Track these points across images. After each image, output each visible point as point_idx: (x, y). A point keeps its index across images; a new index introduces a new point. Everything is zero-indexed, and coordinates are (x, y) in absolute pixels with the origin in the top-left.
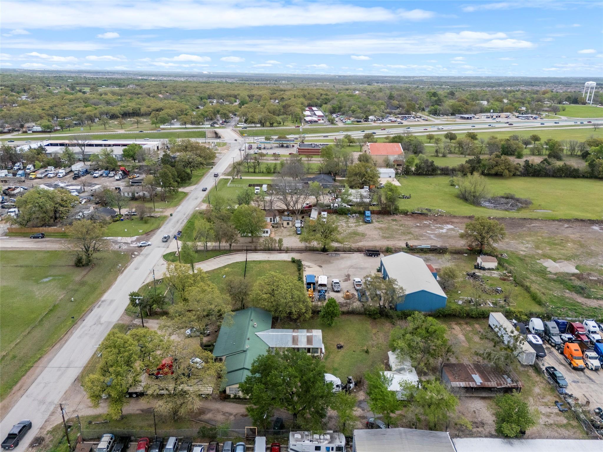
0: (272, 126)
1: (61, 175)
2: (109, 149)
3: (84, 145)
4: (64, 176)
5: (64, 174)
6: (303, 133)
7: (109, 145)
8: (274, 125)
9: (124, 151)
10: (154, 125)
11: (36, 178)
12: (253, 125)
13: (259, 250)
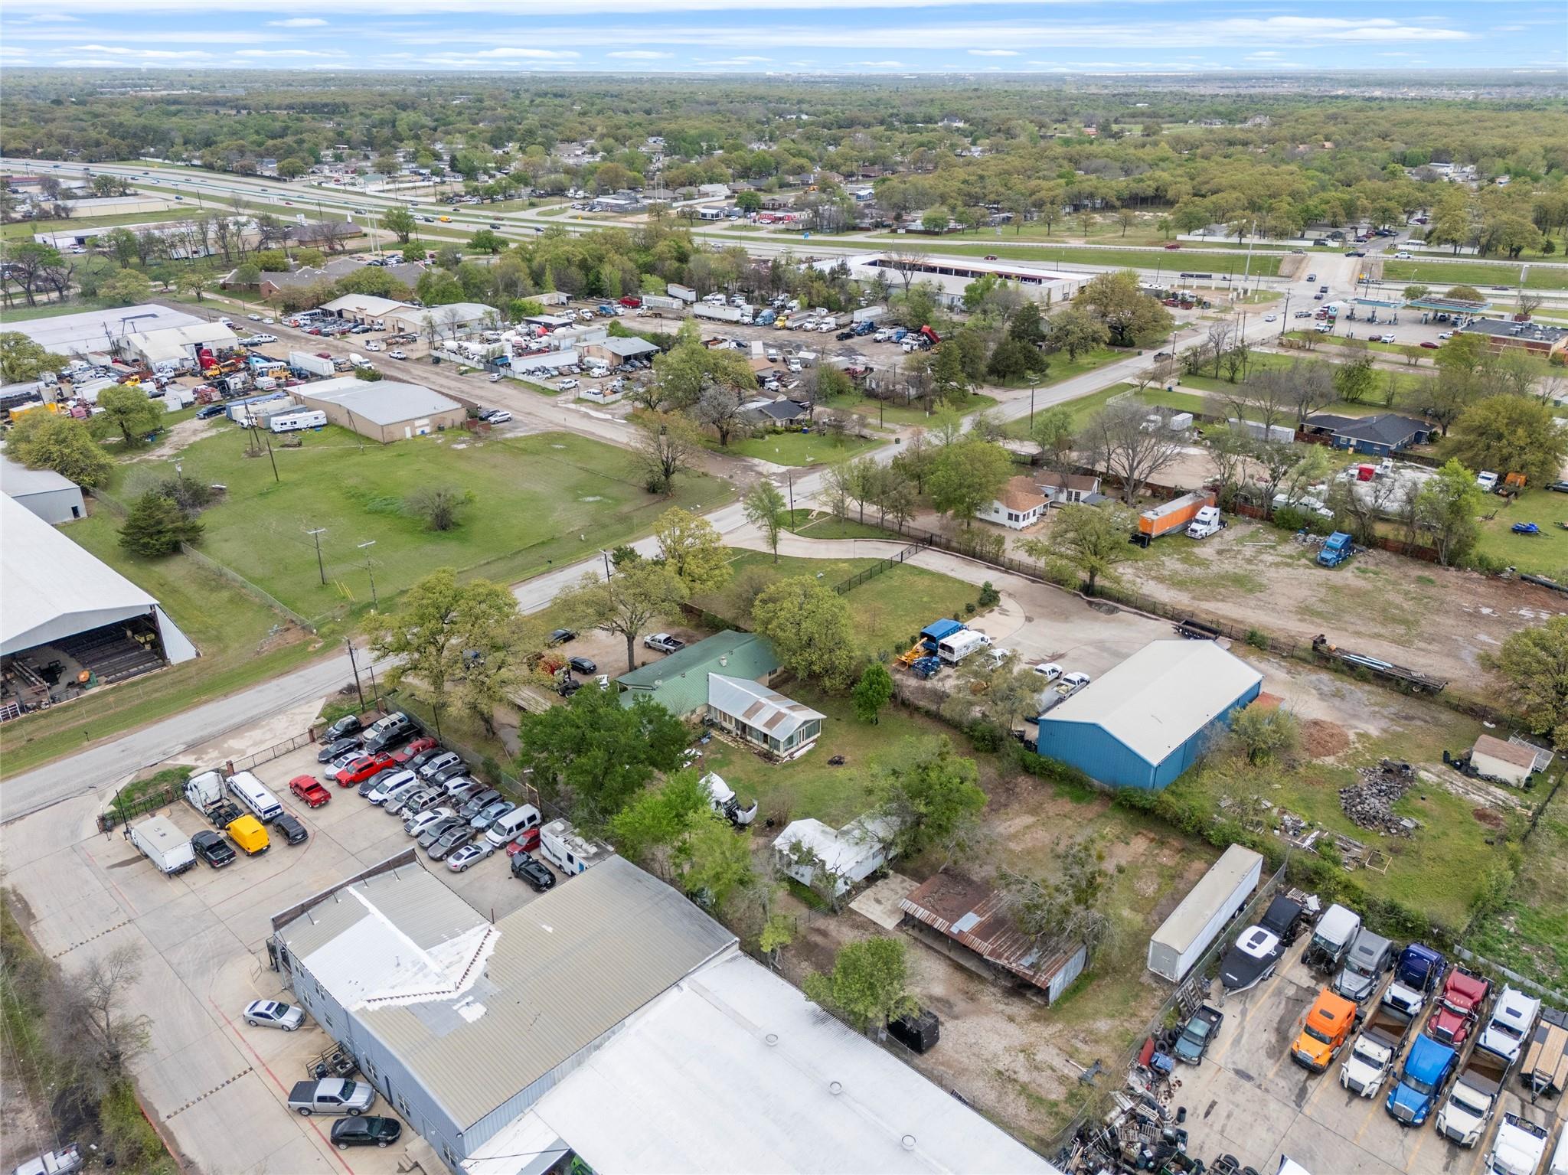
0: (1516, 258)
1: (825, 327)
2: (936, 278)
3: (914, 267)
4: (829, 331)
5: (833, 326)
6: (1528, 285)
7: (932, 270)
8: (1525, 252)
9: (968, 289)
10: (1163, 233)
11: (785, 328)
12: (1448, 248)
13: (954, 550)
